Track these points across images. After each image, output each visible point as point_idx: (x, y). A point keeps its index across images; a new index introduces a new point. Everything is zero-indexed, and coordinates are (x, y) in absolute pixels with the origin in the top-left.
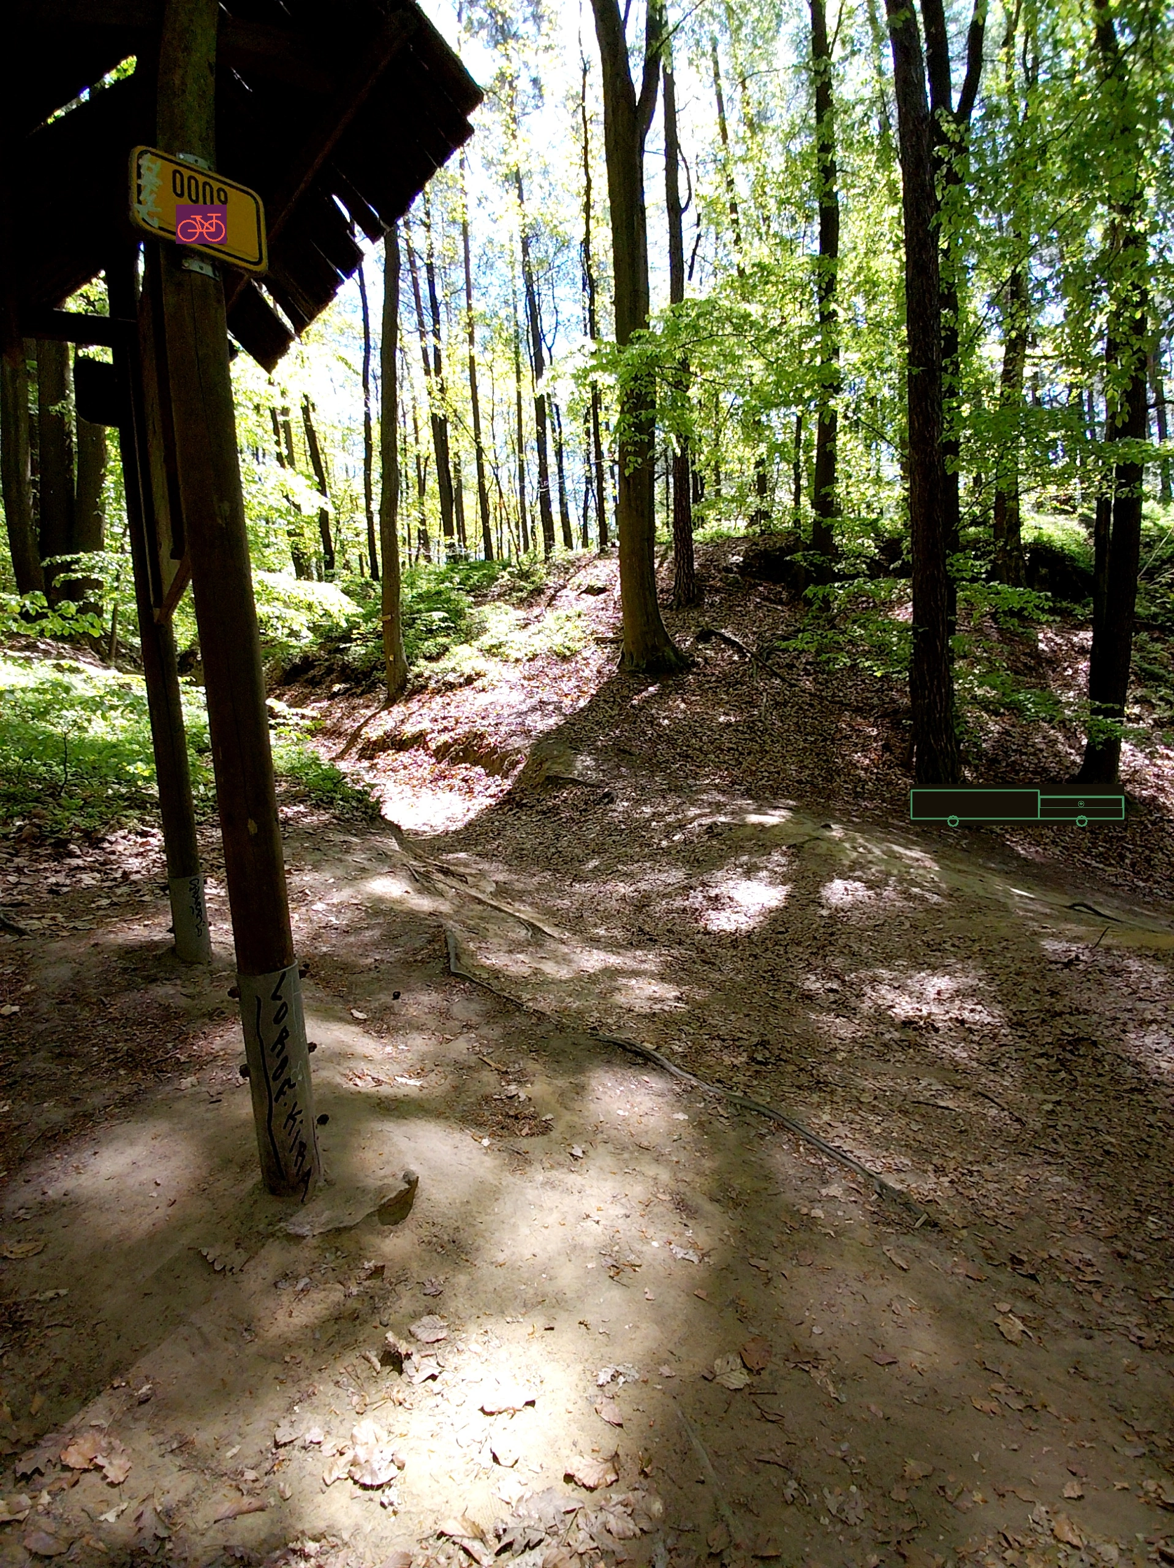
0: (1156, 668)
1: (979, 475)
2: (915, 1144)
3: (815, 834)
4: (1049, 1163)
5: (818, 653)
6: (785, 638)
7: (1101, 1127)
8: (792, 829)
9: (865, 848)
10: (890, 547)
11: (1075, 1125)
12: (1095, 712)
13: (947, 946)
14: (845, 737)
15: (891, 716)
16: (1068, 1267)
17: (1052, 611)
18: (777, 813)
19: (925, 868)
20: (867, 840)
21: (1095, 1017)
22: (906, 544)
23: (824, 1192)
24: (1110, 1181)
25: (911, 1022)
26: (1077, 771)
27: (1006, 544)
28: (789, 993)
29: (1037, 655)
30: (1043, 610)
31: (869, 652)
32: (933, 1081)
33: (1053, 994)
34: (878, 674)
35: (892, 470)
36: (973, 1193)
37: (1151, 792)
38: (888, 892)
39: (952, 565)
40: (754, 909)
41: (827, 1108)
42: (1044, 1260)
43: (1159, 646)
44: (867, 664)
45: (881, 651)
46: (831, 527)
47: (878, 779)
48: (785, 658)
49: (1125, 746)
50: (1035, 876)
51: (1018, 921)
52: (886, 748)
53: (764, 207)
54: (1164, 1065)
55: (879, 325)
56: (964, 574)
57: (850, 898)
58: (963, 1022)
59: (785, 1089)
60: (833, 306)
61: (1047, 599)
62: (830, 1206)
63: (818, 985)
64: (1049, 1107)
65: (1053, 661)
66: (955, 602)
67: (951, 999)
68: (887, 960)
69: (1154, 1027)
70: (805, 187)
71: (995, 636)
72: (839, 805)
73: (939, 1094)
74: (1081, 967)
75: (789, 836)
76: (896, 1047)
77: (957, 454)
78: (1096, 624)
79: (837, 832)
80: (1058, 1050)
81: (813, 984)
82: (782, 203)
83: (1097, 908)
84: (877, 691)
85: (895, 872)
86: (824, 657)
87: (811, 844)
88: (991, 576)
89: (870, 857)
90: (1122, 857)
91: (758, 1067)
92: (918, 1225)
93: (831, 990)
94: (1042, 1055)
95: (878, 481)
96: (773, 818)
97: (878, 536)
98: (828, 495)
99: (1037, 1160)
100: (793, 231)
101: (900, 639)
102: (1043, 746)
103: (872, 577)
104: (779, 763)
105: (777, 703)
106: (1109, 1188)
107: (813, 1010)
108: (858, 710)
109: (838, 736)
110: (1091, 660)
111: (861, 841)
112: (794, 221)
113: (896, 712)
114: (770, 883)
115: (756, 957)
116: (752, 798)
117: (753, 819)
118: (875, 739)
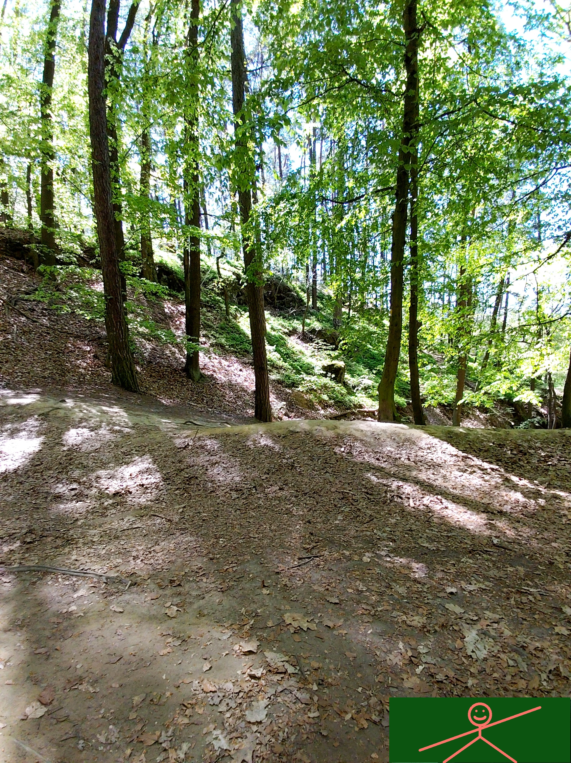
0: (209, 323)
1: (133, 225)
2: (123, 551)
3: (56, 406)
4: (182, 534)
5: (50, 304)
6: (27, 293)
7: (201, 511)
8: (40, 405)
9: (87, 410)
10: (89, 251)
11: (191, 514)
12: (189, 340)
13: (133, 452)
14: (71, 352)
15: (96, 341)
16: (193, 574)
17: (170, 295)
18: (30, 396)
19: (120, 416)
20: (88, 406)
21: (196, 467)
22: (98, 251)
23: (75, 596)
24: (205, 531)
25: (118, 493)
26: (184, 365)
27: (147, 260)
28: (46, 498)
29: (165, 314)
30: (166, 295)
31: (82, 306)
32: (130, 517)
33: (180, 462)
34: (88, 318)
35: (88, 211)
36: (152, 561)
37: (211, 372)
38: (102, 431)
39: (122, 267)
40: (18, 456)
41: (74, 552)
42: (183, 576)
43: (210, 314)
44: (81, 312)
45: (88, 306)
46: (53, 234)
47: (92, 374)
48: (28, 305)
49: (201, 354)
50: (171, 413)
51: (165, 433)
52: (95, 357)
53: (15, 50)
54: (221, 479)
55: (75, 131)
56: (129, 272)
57: (80, 438)
58: (143, 485)
59: (47, 551)
60: (48, 111)
61: (167, 289)
62: (79, 602)
63: (64, 488)
64: (181, 510)
65: (171, 317)
66: (125, 285)
67: (137, 476)
68: (104, 465)
69: (217, 465)
70: (38, 47)
71: (146, 304)
72: (70, 389)
73: (134, 522)
74: (190, 448)
75: (39, 409)
76: (111, 508)
77: (121, 212)
78: (186, 302)
79: (70, 403)
80: (183, 485)
81: (61, 489)
82: (24, 50)
83: (195, 422)
84: (88, 327)
85: (105, 420)
86: (54, 307)
87: (54, 412)
88: (141, 275)
89: (90, 415)
90: (203, 400)
91: (28, 546)
92: (127, 588)
93: (73, 489)
94: (177, 489)
95: (80, 215)
96: (29, 399)
97: (82, 244)
98: (50, 214)
99: (178, 534)
100: (28, 66)
101: (98, 301)
102: (170, 355)
103: (80, 266)
104: (29, 367)
105: (25, 332)
106: (205, 534)
107: (62, 503)
108: (77, 337)
109: (67, 351)
110: (186, 318)
111: (84, 406)
112: (30, 60)
113: (99, 338)
114: (28, 438)
115: (21, 483)
116: (10, 389)
117: (13, 401)
118: (89, 352)
